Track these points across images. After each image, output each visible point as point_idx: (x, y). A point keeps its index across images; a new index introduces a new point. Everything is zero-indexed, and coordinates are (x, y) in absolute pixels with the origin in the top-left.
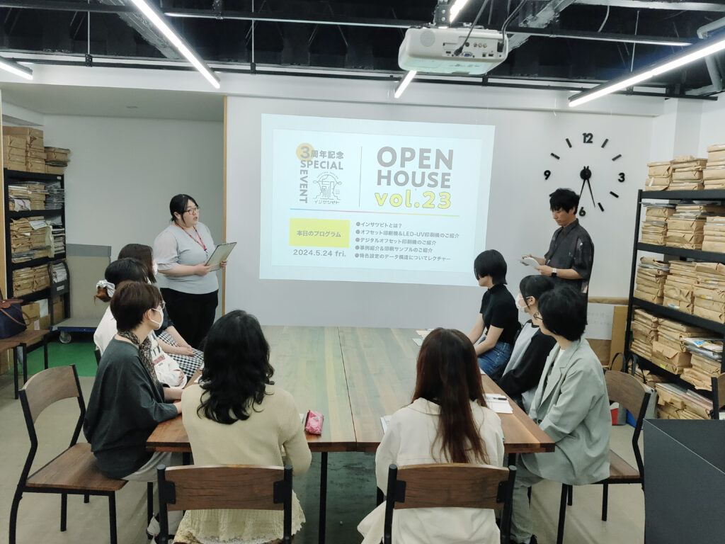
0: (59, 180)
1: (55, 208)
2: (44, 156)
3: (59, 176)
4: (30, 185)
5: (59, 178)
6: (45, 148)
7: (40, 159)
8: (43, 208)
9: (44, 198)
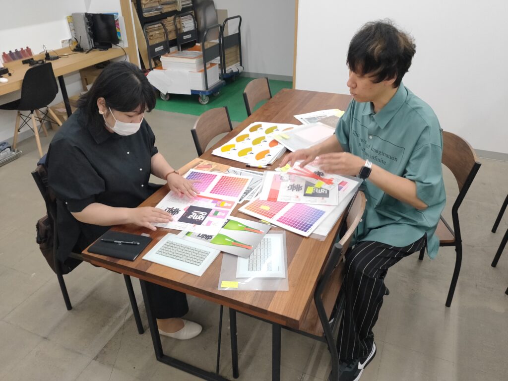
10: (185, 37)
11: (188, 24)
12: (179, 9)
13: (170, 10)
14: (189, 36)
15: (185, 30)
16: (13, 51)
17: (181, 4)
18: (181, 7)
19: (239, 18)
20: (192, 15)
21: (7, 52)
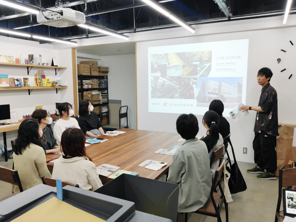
0: (105, 78)
1: (103, 87)
2: (98, 70)
3: (105, 76)
4: (92, 80)
5: (106, 77)
6: (99, 67)
7: (96, 71)
8: (98, 87)
9: (98, 84)
10: (103, 114)
11: (105, 110)
12: (101, 103)
13: (97, 103)
14: (105, 114)
15: (103, 112)
16: (28, 115)
17: (102, 101)
18: (102, 103)
19: (127, 107)
20: (107, 106)
21: (25, 116)
